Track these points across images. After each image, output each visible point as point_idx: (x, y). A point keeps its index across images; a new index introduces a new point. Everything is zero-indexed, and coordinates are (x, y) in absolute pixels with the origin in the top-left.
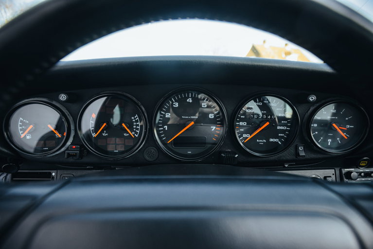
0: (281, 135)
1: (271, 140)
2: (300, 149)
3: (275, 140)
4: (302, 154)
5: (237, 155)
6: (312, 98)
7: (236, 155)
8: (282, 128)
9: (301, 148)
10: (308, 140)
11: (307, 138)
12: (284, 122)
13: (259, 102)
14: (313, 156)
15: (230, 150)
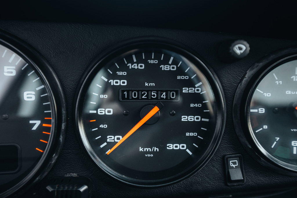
0: (192, 134)
1: (171, 147)
2: (232, 165)
3: (180, 147)
4: (237, 175)
5: (85, 187)
6: (240, 49)
7: (81, 186)
8: (191, 118)
9: (234, 164)
10: (248, 144)
11: (244, 140)
12: (196, 105)
13: (138, 63)
14: (262, 180)
15: (75, 175)
